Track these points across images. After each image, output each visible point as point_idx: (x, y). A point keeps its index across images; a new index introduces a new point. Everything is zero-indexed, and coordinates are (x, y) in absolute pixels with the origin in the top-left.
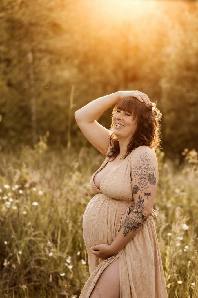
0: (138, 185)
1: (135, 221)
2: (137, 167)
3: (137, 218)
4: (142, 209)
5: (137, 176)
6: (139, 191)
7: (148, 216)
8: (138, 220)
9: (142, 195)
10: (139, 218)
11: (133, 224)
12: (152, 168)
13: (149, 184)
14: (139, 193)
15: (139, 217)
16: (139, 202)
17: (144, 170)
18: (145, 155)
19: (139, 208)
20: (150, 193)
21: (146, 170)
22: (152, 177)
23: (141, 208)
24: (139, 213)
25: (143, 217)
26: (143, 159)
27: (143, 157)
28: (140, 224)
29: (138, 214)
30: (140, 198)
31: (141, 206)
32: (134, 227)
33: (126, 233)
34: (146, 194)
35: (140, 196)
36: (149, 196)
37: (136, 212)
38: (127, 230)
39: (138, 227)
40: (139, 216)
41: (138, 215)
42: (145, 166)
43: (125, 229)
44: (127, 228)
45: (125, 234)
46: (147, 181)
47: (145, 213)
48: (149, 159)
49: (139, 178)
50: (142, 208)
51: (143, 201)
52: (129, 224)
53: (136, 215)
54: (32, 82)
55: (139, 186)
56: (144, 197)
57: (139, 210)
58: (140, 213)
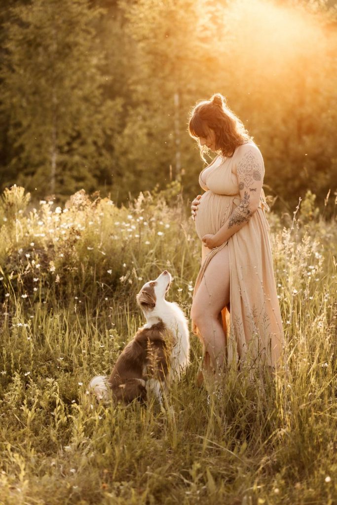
0: (243, 181)
2: (242, 164)
5: (242, 173)
6: (245, 187)
7: (254, 212)
8: (244, 215)
9: (248, 191)
10: (245, 213)
12: (257, 165)
13: (254, 180)
14: (245, 189)
16: (245, 198)
17: (249, 167)
18: (249, 153)
19: (245, 203)
20: (256, 189)
21: (250, 167)
22: (256, 173)
25: (249, 212)
26: (247, 157)
27: (247, 155)
28: (245, 218)
30: (246, 194)
32: (239, 221)
33: (230, 225)
34: (252, 190)
35: (245, 192)
36: (254, 192)
37: (242, 207)
39: (242, 221)
42: (250, 163)
46: (252, 177)
47: (251, 209)
48: (254, 157)
49: (244, 175)
51: (249, 197)
53: (241, 209)
54: (178, 132)
55: (245, 183)
56: (250, 193)
57: (245, 205)
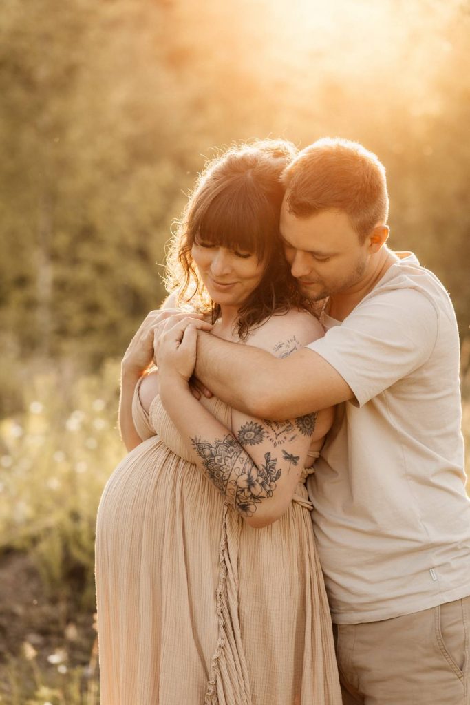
1: (225, 483)
3: (235, 488)
4: (264, 494)
11: (219, 475)
15: (239, 493)
23: (265, 489)
24: (250, 493)
29: (246, 490)
31: (270, 486)
38: (207, 452)
40: (242, 495)
41: (243, 490)
43: (210, 447)
44: (212, 455)
45: (199, 445)
50: (268, 492)
52: (220, 461)
58: (252, 496)
